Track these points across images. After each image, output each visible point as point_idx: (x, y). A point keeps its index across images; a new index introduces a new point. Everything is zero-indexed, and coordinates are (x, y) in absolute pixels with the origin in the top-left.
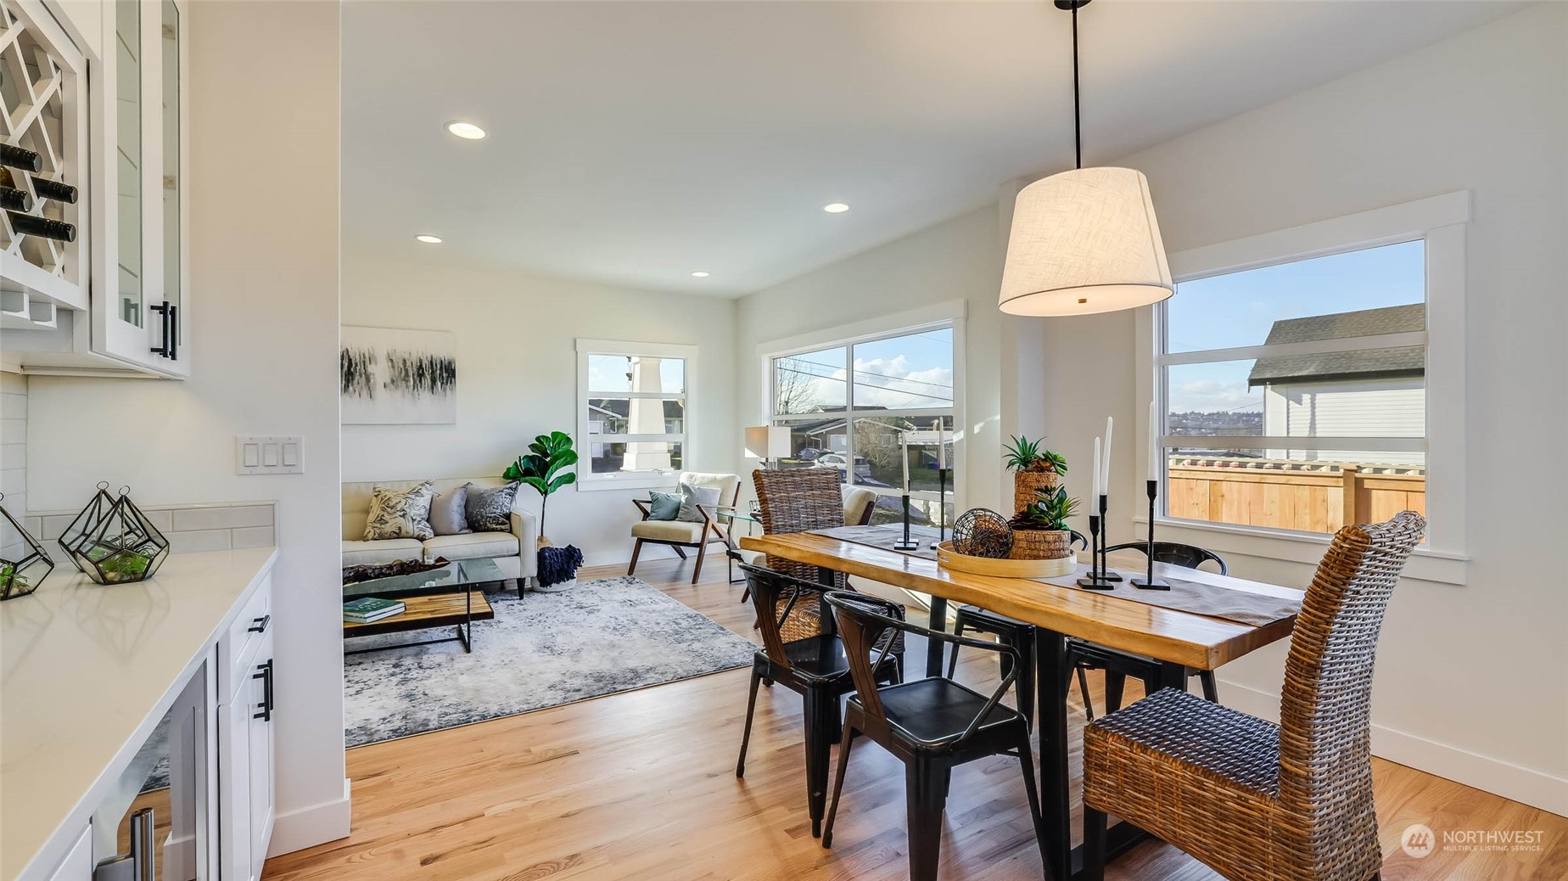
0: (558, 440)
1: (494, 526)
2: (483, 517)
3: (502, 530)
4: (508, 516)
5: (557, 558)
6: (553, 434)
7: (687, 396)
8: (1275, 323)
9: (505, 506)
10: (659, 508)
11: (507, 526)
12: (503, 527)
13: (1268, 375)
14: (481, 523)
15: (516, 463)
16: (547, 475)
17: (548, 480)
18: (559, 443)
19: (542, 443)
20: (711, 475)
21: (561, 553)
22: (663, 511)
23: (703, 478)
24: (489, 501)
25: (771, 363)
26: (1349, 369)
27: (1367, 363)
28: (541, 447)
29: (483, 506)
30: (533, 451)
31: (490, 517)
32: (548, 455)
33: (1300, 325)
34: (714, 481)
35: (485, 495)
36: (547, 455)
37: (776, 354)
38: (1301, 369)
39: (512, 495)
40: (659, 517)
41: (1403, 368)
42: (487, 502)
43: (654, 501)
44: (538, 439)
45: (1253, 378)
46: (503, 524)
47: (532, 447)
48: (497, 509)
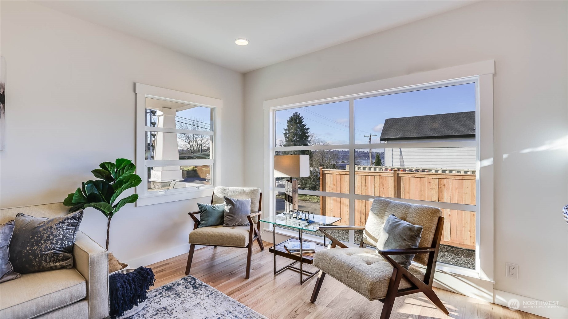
0: (122, 166)
1: (52, 264)
2: (36, 256)
3: (62, 268)
4: (71, 249)
5: (130, 285)
6: (118, 160)
7: (215, 133)
8: (386, 119)
9: (67, 239)
10: (207, 216)
11: (70, 262)
12: (64, 263)
13: (386, 138)
14: (34, 263)
15: (79, 189)
16: (112, 198)
17: (113, 202)
18: (123, 169)
19: (107, 169)
20: (240, 188)
21: (133, 279)
22: (212, 220)
23: (234, 191)
24: (45, 236)
25: (273, 114)
26: (411, 136)
27: (416, 134)
28: (104, 172)
29: (38, 243)
30: (97, 176)
31: (47, 255)
32: (112, 180)
33: (394, 120)
34: (243, 193)
35: (41, 229)
36: (110, 179)
37: (276, 108)
38: (396, 135)
39: (75, 223)
40: (209, 224)
41: (427, 136)
42: (42, 237)
43: (203, 211)
44: (103, 165)
45: (382, 138)
46: (65, 259)
47: (96, 172)
48: (57, 244)
